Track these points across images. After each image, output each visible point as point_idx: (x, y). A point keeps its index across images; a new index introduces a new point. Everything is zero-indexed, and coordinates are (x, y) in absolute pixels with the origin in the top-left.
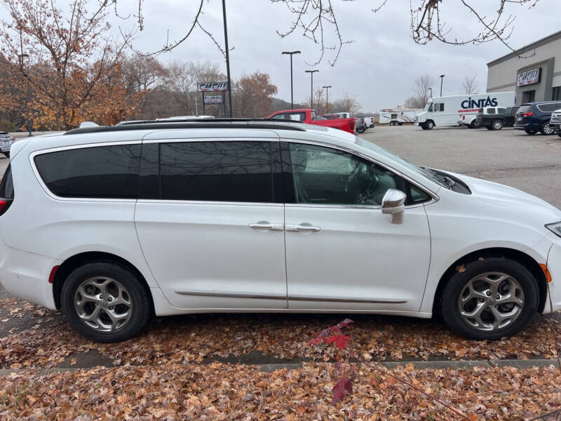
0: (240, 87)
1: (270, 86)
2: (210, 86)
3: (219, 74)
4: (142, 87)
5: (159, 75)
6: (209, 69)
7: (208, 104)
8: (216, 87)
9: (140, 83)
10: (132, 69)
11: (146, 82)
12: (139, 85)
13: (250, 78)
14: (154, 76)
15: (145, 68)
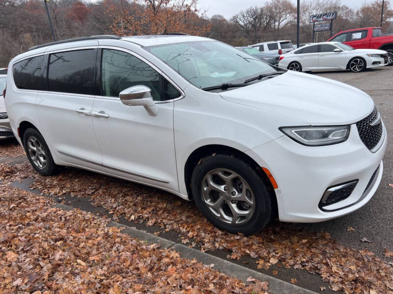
0: (361, 15)
1: (389, 11)
2: (320, 17)
3: (341, 6)
4: (277, 23)
5: (290, 13)
6: (332, 3)
7: (317, 31)
8: (325, 17)
9: (275, 21)
10: (271, 11)
11: (280, 19)
12: (275, 23)
13: (370, 6)
14: (286, 14)
15: (280, 9)
